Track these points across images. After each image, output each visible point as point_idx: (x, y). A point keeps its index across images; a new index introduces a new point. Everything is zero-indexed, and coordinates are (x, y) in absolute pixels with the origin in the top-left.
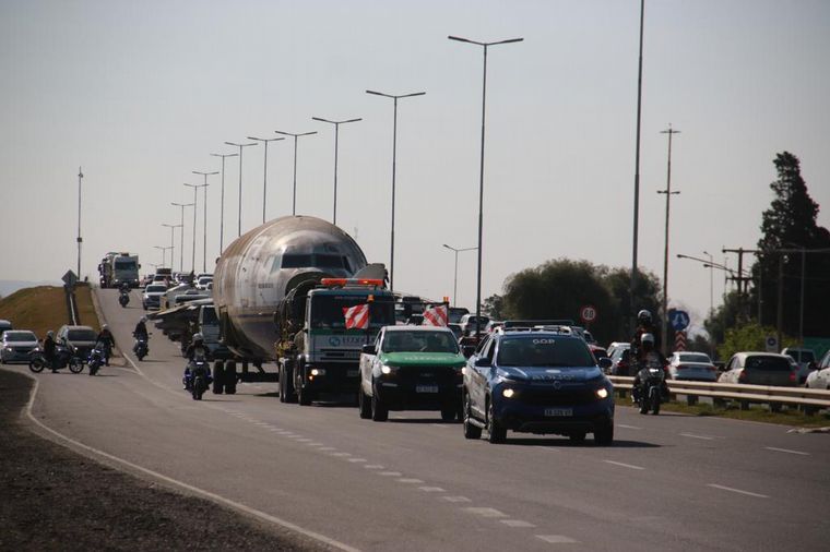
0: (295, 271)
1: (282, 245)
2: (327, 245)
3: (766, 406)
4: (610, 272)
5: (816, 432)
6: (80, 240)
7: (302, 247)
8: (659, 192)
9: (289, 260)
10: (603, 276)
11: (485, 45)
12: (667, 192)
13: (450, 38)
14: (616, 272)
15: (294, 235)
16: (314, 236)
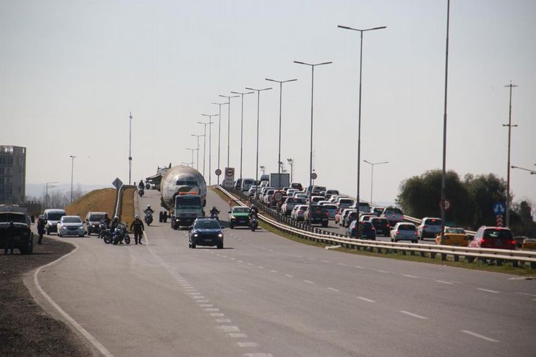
0: (180, 186)
1: (177, 178)
2: (190, 178)
3: (529, 264)
4: (474, 178)
5: (529, 279)
6: (130, 159)
7: (183, 179)
8: (504, 125)
9: (179, 183)
10: (470, 181)
11: (362, 31)
12: (509, 125)
13: (339, 26)
14: (478, 178)
15: (181, 174)
16: (186, 175)
